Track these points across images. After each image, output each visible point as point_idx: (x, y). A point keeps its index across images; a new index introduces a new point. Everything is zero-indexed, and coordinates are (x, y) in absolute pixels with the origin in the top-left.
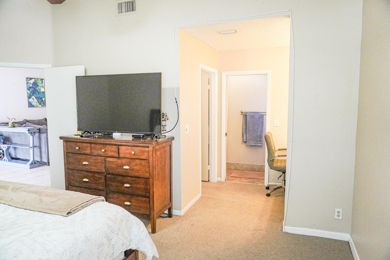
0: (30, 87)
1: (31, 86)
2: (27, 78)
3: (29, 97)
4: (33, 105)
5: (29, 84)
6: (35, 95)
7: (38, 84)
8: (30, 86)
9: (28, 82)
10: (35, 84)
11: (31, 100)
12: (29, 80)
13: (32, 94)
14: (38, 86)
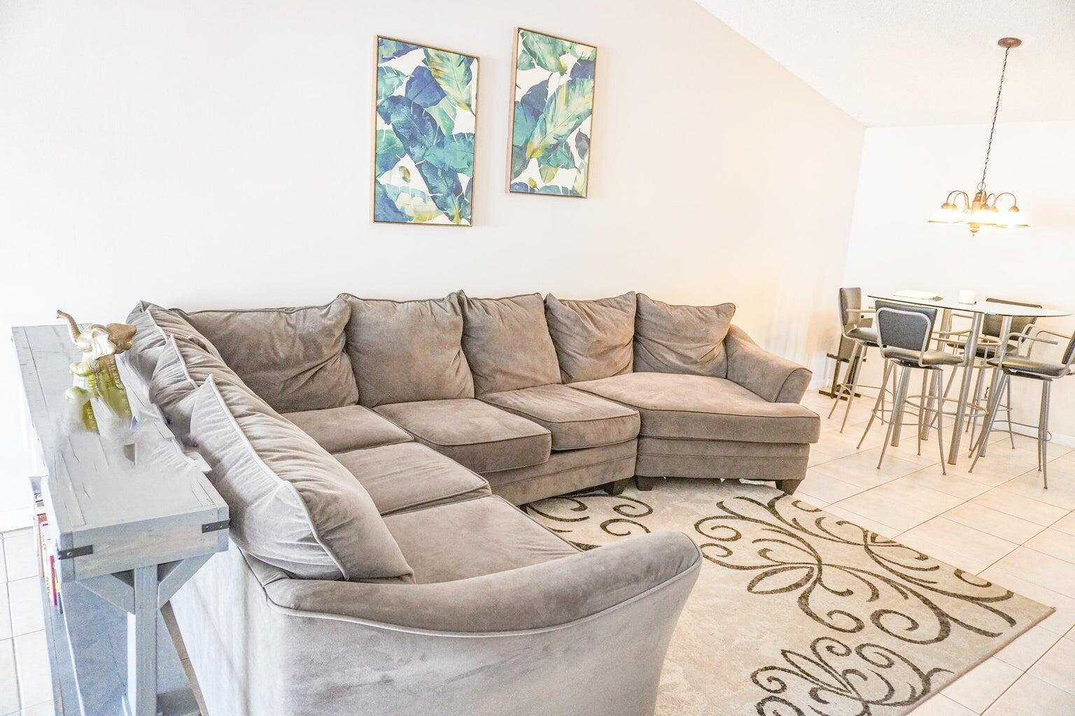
0: (395, 101)
1: (400, 91)
2: (381, 41)
3: (385, 162)
4: (401, 213)
5: (390, 79)
6: (417, 151)
7: (444, 86)
8: (395, 94)
9: (388, 64)
10: (425, 81)
11: (391, 179)
12: (394, 50)
13: (399, 143)
14: (443, 94)
